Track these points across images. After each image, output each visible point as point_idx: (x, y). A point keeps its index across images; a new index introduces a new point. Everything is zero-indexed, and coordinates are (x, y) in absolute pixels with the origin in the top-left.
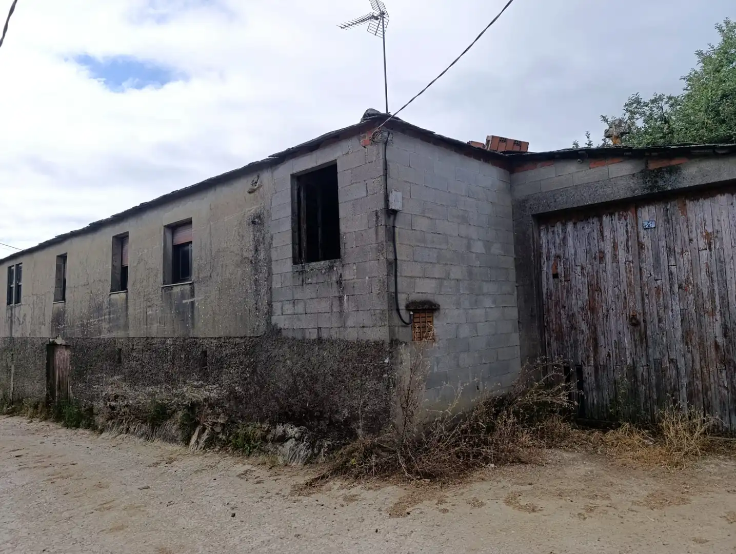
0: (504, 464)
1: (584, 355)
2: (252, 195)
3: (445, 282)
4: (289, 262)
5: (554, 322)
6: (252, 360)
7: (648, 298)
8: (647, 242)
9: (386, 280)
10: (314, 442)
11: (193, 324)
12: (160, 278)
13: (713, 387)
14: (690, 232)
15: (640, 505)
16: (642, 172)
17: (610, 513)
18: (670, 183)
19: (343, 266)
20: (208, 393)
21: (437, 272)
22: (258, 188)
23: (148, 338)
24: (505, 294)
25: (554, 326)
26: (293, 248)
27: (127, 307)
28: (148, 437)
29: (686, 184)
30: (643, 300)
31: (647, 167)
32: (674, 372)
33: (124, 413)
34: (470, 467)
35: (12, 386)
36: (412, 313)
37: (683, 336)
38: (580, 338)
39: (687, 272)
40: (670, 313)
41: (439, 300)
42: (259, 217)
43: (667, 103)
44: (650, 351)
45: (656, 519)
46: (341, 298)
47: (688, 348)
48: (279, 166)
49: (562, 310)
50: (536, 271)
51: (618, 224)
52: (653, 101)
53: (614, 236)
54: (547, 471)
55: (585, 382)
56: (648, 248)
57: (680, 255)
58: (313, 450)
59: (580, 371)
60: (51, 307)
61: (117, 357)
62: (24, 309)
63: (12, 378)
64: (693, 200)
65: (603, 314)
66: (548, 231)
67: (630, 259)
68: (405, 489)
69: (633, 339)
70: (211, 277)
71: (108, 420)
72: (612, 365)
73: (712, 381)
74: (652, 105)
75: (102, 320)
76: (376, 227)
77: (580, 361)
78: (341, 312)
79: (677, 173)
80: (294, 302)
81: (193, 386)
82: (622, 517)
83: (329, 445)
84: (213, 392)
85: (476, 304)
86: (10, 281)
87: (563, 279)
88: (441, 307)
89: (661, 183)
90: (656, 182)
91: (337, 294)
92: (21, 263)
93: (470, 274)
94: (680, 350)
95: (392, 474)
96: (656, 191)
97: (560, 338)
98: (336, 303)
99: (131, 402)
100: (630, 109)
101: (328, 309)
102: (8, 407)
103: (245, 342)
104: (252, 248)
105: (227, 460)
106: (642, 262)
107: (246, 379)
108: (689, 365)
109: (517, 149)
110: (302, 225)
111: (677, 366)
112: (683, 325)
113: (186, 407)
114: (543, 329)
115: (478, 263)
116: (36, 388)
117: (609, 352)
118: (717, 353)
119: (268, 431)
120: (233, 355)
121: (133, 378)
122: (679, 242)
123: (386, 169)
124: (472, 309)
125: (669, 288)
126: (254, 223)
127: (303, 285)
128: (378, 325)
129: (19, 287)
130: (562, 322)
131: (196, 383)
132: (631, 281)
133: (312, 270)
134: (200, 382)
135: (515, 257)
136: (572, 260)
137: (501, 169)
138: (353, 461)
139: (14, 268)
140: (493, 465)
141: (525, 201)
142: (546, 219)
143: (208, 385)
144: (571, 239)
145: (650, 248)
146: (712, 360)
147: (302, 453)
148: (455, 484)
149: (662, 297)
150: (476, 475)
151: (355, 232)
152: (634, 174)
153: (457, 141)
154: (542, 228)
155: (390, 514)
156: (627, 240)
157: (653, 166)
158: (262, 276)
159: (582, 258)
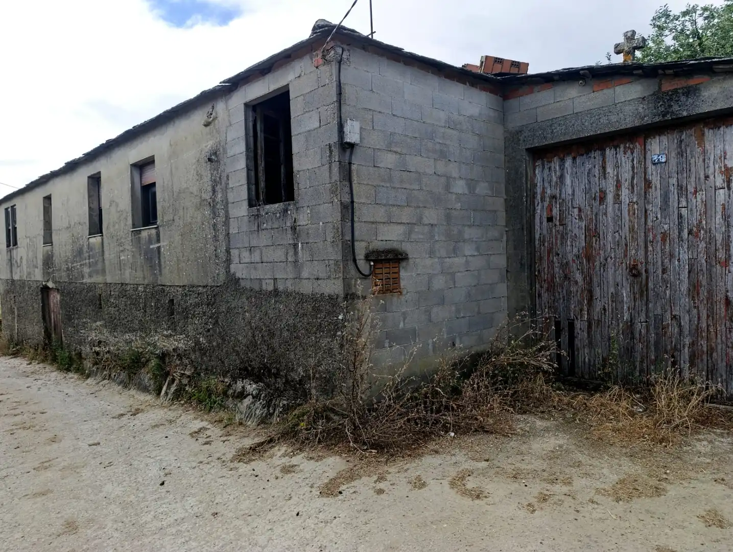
0: (464, 433)
1: (577, 309)
2: (208, 128)
3: (416, 227)
4: (245, 204)
5: (546, 272)
6: (214, 311)
7: (652, 245)
8: (655, 180)
9: (340, 226)
10: (271, 400)
11: (160, 271)
12: (130, 222)
13: (719, 347)
14: (706, 167)
15: (605, 495)
16: (654, 94)
17: (566, 504)
18: (686, 108)
19: (297, 209)
20: (176, 343)
21: (406, 215)
22: (212, 120)
23: (122, 284)
24: (492, 240)
25: (546, 276)
26: (249, 189)
27: (103, 251)
28: (126, 386)
29: (705, 108)
30: (646, 247)
31: (660, 88)
32: (676, 330)
33: (107, 359)
34: (427, 436)
35: (16, 327)
36: (372, 264)
37: (689, 290)
38: (573, 289)
39: (700, 215)
40: (677, 263)
41: (407, 247)
42: (215, 154)
43: (701, 15)
44: (651, 305)
45: (619, 516)
46: (295, 246)
47: (694, 303)
48: (232, 94)
49: (555, 258)
50: (528, 214)
51: (623, 158)
52: (685, 14)
53: (618, 173)
54: (511, 443)
55: (577, 337)
56: (656, 187)
57: (693, 194)
58: (268, 410)
59: (571, 326)
60: (41, 249)
61: (98, 302)
62: (21, 252)
63: (16, 319)
64: (712, 129)
65: (601, 263)
66: (543, 168)
67: (635, 200)
68: (348, 461)
69: (632, 292)
70: (174, 220)
71: (94, 365)
72: (607, 321)
73: (719, 341)
74: (683, 19)
75: (83, 265)
76: (330, 163)
77: (572, 315)
78: (296, 261)
79: (695, 95)
80: (251, 249)
81: (163, 335)
82: (578, 511)
83: (284, 405)
84: (179, 343)
85: (455, 252)
86: (7, 224)
87: (558, 223)
88: (410, 256)
89: (676, 108)
90: (670, 106)
91: (291, 242)
92: (15, 205)
93: (448, 217)
94: (685, 305)
95: (339, 442)
96: (669, 117)
97: (551, 288)
98: (291, 252)
99: (112, 348)
100: (658, 24)
101: (283, 259)
102: (13, 348)
103: (206, 292)
104: (210, 189)
105: (189, 414)
106: (648, 203)
107: (209, 330)
108: (694, 321)
109: (514, 71)
110: (259, 162)
111: (680, 323)
112: (691, 277)
113: (158, 357)
114: (533, 278)
115: (458, 206)
116: (34, 330)
117: (604, 306)
118: (727, 310)
119: (230, 386)
120: (197, 305)
121: (113, 325)
122: (693, 179)
123: (340, 94)
124: (449, 257)
125: (677, 234)
126: (210, 160)
127: (258, 231)
128: (332, 276)
129: (15, 229)
130: (555, 271)
131: (165, 332)
132: (633, 226)
133: (267, 213)
134: (169, 331)
135: (505, 197)
136: (569, 201)
137: (492, 95)
138: (303, 425)
139: (10, 210)
140: (452, 434)
141: (520, 132)
142: (541, 153)
143: (176, 334)
144: (569, 176)
145: (658, 186)
146: (720, 317)
147: (258, 412)
148: (403, 457)
149: (668, 245)
150: (432, 446)
151: (308, 169)
152: (645, 97)
153: (433, 60)
154: (537, 164)
155: (320, 493)
156: (633, 178)
157: (667, 86)
158: (221, 220)
159: (580, 199)
